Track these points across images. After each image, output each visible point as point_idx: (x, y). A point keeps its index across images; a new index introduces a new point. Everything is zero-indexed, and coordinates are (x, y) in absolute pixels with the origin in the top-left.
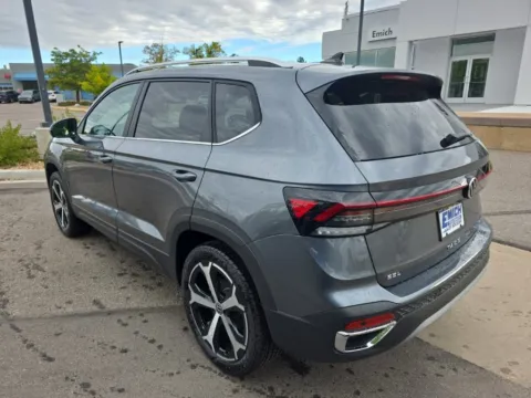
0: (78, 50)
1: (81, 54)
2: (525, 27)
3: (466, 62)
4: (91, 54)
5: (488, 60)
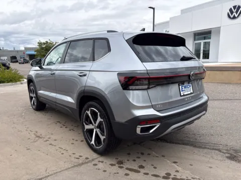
0: (49, 41)
1: (50, 43)
2: (220, 27)
3: (201, 43)
4: (54, 43)
5: (209, 42)
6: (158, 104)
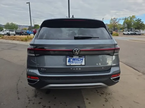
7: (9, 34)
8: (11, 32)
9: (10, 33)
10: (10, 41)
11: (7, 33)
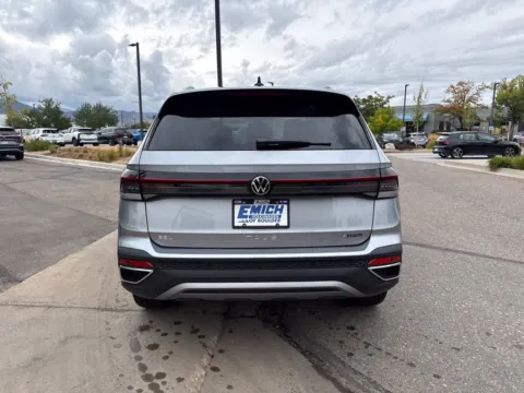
6: (163, 234)
7: (79, 140)
8: (84, 137)
9: (81, 137)
10: (70, 162)
11: (74, 138)
